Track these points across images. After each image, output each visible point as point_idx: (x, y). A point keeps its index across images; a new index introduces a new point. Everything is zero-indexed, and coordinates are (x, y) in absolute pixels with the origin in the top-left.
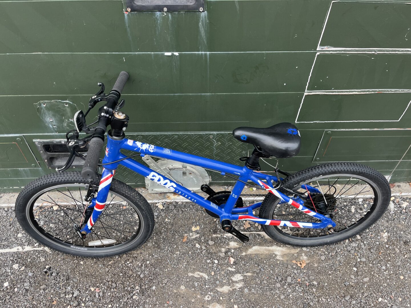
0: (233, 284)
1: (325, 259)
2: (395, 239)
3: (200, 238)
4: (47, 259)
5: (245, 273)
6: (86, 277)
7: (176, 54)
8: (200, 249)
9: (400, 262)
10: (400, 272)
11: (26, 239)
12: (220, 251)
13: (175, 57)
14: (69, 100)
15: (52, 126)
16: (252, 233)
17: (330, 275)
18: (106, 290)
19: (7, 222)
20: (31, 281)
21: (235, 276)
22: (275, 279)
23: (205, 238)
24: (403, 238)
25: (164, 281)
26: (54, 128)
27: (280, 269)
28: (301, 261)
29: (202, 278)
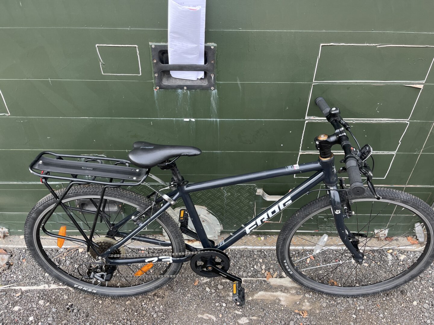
1: (326, 306)
3: (211, 282)
4: (70, 297)
5: (251, 316)
6: (104, 315)
7: (193, 120)
8: (209, 293)
9: (397, 310)
10: (397, 320)
11: (52, 278)
12: (228, 295)
13: (192, 122)
16: (258, 279)
17: (330, 321)
20: (54, 316)
21: (241, 319)
22: (278, 323)
23: (215, 283)
25: (174, 321)
27: (284, 314)
28: (303, 311)
29: (210, 320)
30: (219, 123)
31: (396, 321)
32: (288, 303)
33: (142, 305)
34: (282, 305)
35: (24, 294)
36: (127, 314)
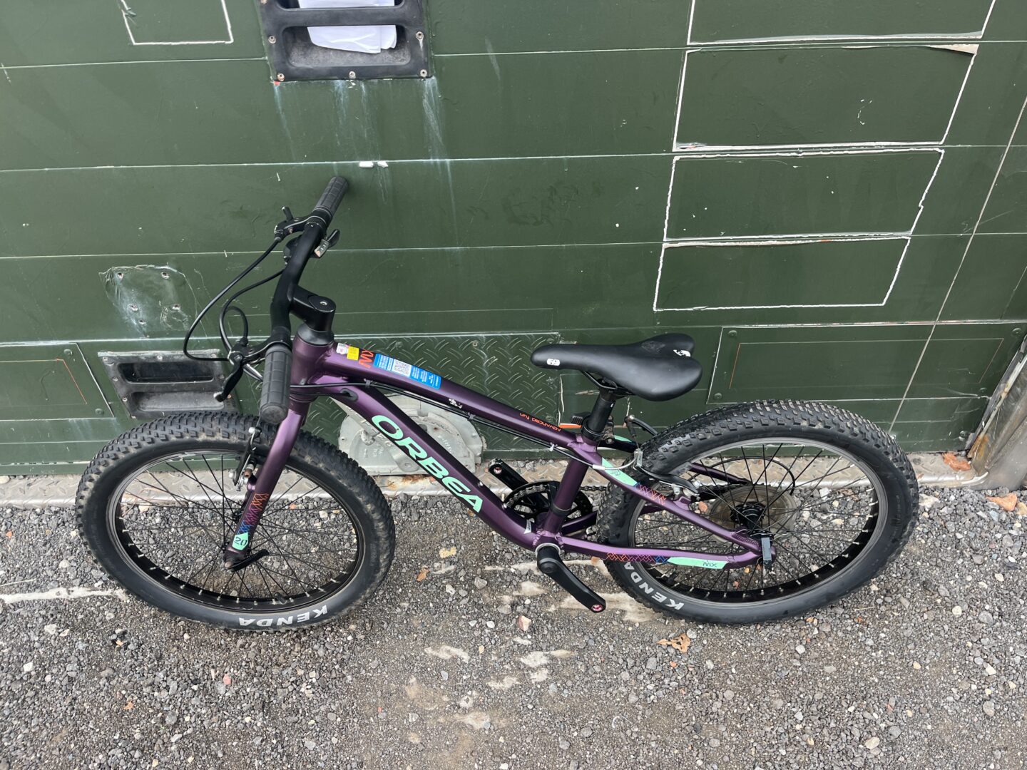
3: (457, 574)
4: (119, 614)
5: (553, 648)
7: (383, 163)
8: (454, 598)
9: (911, 628)
10: (911, 650)
11: (76, 572)
12: (499, 603)
13: (382, 170)
14: (169, 265)
15: (137, 322)
19: (38, 537)
20: (81, 659)
21: (530, 656)
22: (619, 664)
23: (467, 574)
24: (921, 576)
25: (370, 664)
26: (140, 325)
27: (633, 643)
28: (679, 638)
29: (454, 659)
30: (451, 170)
31: (908, 652)
34: (629, 622)
35: (11, 611)
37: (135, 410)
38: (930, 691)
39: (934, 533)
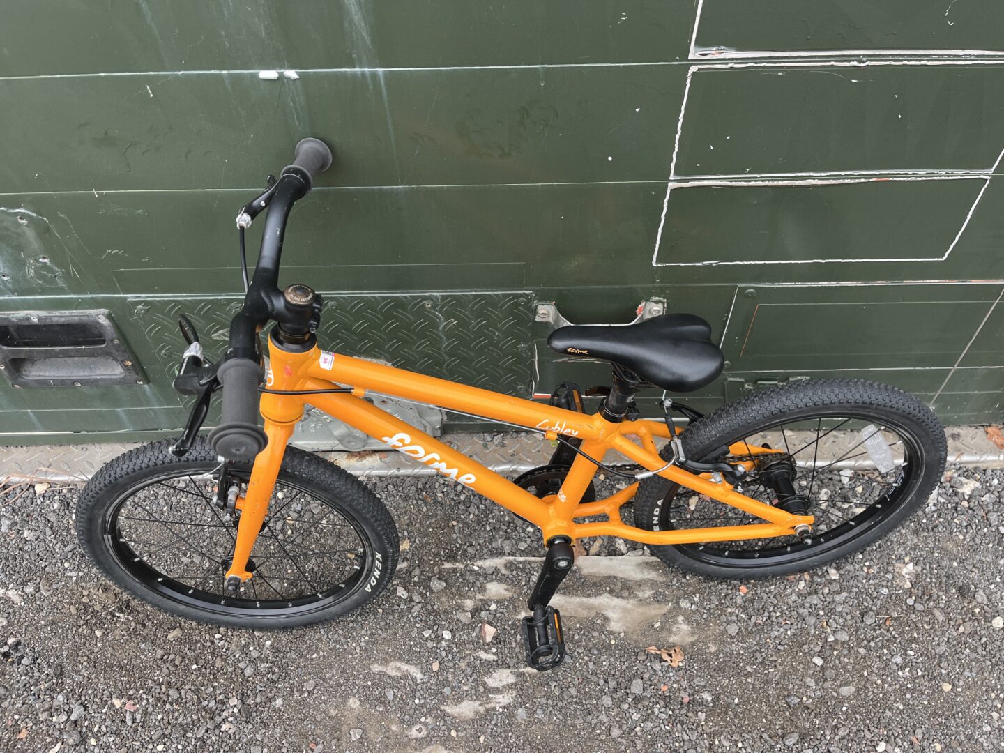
0: (488, 697)
1: (738, 634)
2: (934, 580)
3: (410, 572)
4: (13, 620)
5: (522, 666)
6: (106, 671)
7: (292, 74)
8: (406, 602)
9: (944, 644)
10: (943, 671)
12: (460, 608)
13: (291, 83)
14: (25, 207)
17: (748, 675)
18: (153, 705)
21: (495, 675)
22: (599, 685)
23: (422, 573)
24: (957, 580)
25: (305, 684)
27: (616, 659)
28: (670, 648)
29: (405, 678)
30: (386, 84)
31: (941, 674)
32: (629, 625)
33: (213, 642)
34: (612, 633)
36: (167, 668)
37: (17, 378)
38: (963, 720)
39: (974, 527)
